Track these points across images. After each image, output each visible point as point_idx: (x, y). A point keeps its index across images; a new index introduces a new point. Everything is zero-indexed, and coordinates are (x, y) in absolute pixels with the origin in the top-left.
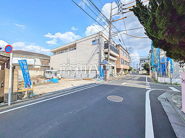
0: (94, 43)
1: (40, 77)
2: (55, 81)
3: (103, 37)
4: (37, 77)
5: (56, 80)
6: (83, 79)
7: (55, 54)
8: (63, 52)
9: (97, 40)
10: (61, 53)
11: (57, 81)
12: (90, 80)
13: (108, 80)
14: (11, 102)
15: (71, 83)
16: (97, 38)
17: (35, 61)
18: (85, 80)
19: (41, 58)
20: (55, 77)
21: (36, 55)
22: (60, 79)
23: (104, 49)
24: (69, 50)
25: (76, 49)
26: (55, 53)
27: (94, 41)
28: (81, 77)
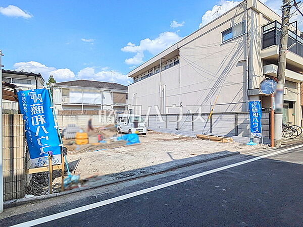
0: (229, 36)
1: (110, 127)
2: (132, 139)
3: (258, 13)
4: (106, 128)
5: (134, 138)
6: (198, 137)
7: (137, 81)
8: (152, 74)
9: (238, 25)
10: (148, 76)
11: (136, 140)
12: (219, 140)
13: (279, 145)
14: (7, 203)
15: (167, 148)
16: (239, 20)
17: (103, 97)
18: (203, 139)
19: (112, 91)
20: (134, 131)
21: (105, 86)
22: (144, 134)
23: (260, 49)
24: (164, 68)
25: (178, 62)
26: (136, 77)
27: (230, 30)
28: (193, 131)
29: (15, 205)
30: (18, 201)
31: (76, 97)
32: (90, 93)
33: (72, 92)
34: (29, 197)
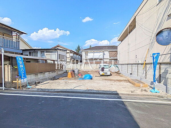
17: (104, 54)
19: (108, 50)
20: (101, 73)
22: (108, 75)
28: (138, 76)
29: (7, 90)
30: (10, 89)
31: (91, 55)
32: (97, 52)
33: (89, 53)
34: (12, 89)
